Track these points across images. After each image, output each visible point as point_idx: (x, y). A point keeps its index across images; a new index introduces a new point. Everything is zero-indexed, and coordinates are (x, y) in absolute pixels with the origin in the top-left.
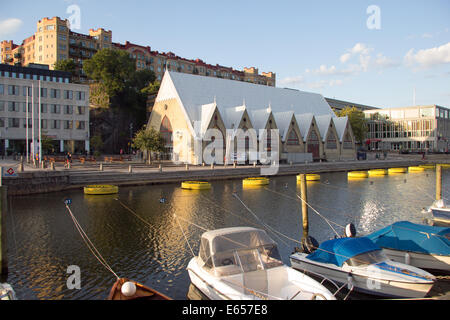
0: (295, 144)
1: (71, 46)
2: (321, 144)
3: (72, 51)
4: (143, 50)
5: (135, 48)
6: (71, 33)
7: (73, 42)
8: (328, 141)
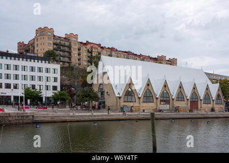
0: (181, 101)
1: (54, 44)
2: (199, 101)
3: (55, 47)
4: (97, 46)
5: (92, 45)
6: (54, 36)
7: (55, 41)
8: (205, 99)
